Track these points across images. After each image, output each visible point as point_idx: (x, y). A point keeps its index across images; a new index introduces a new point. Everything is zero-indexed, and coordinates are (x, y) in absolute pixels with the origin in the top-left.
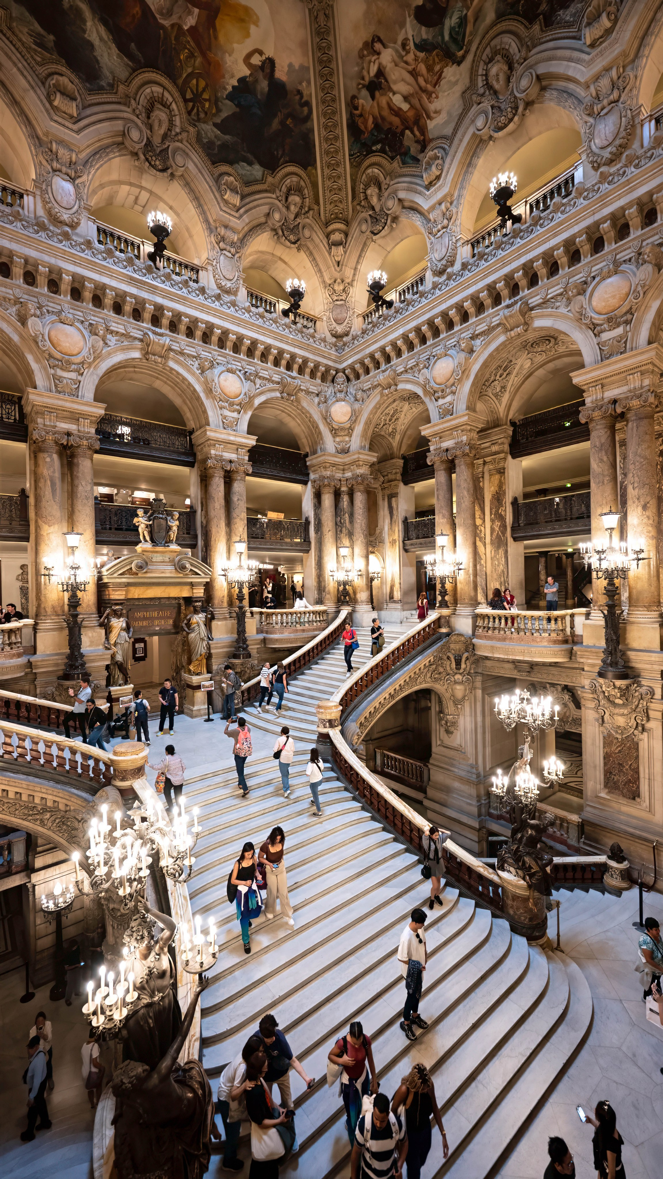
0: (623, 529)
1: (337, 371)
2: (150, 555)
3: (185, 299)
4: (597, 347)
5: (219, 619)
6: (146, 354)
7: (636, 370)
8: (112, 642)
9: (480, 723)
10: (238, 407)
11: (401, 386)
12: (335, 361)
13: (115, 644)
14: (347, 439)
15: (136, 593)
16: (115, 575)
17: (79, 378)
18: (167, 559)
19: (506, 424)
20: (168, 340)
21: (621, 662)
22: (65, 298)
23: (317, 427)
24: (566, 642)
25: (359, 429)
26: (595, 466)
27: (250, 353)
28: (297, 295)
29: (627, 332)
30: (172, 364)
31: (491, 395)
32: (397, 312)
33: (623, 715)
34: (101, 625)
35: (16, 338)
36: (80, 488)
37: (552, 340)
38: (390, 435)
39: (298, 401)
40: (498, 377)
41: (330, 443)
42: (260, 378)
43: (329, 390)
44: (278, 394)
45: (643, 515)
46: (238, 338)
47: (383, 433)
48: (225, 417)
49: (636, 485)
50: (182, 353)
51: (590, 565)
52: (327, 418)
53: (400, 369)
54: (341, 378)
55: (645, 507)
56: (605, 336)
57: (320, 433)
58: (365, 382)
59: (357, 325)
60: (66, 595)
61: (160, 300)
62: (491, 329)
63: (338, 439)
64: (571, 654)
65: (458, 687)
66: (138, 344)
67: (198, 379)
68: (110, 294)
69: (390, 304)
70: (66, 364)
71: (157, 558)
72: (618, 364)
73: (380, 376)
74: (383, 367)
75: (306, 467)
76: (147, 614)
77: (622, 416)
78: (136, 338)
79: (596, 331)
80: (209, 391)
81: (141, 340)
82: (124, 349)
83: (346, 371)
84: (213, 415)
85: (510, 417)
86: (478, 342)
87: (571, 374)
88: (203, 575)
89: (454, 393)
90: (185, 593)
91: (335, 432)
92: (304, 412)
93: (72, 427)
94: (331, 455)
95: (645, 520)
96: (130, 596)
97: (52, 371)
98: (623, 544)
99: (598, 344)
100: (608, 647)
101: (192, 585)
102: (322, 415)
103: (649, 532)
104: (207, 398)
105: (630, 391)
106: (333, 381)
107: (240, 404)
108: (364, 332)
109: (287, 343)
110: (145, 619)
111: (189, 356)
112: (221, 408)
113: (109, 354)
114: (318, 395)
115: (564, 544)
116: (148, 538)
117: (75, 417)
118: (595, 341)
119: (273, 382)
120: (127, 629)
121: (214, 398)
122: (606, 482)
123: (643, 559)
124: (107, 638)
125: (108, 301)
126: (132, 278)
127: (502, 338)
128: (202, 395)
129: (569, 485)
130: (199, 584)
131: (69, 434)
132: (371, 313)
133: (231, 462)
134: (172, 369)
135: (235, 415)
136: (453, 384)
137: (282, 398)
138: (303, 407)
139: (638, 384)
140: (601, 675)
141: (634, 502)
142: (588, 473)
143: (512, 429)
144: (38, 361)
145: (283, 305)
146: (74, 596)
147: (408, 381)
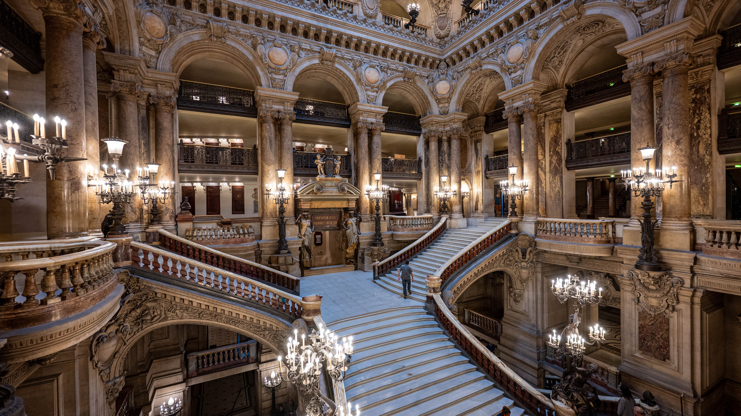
0: (658, 160)
1: (440, 61)
2: (324, 182)
3: (344, 24)
4: (639, 24)
5: (364, 222)
6: (322, 60)
7: (673, 39)
8: (303, 234)
9: (539, 297)
10: (377, 89)
11: (484, 67)
12: (439, 54)
13: (304, 235)
14: (447, 105)
15: (316, 205)
16: (305, 194)
17: (285, 78)
18: (334, 185)
19: (563, 87)
20: (335, 51)
21: (655, 258)
22: (277, 32)
23: (427, 99)
24: (608, 242)
25: (455, 98)
26: (635, 113)
27: (384, 54)
28: (414, 13)
29: (664, 10)
30: (337, 65)
31: (551, 67)
32: (482, 17)
33: (656, 297)
34: (297, 224)
35: (251, 58)
36: (285, 143)
37: (601, 24)
38: (476, 101)
39: (414, 82)
40: (557, 54)
41: (435, 109)
42: (390, 69)
43: (435, 74)
44: (402, 79)
45: (676, 148)
46: (377, 46)
47: (471, 100)
48: (368, 96)
49: (670, 126)
50: (343, 58)
51: (629, 187)
52: (433, 92)
53: (484, 55)
54: (443, 65)
55: (678, 143)
56: (645, 16)
57: (429, 102)
58: (460, 66)
59: (454, 28)
60: (278, 206)
61: (330, 27)
62: (552, 21)
63: (441, 106)
64: (612, 251)
65: (524, 271)
66: (317, 55)
67: (352, 74)
68: (302, 26)
69: (477, 12)
70: (277, 70)
71: (328, 184)
72: (656, 35)
73: (470, 62)
74: (472, 55)
75: (420, 125)
76: (323, 218)
77: (660, 74)
78: (316, 51)
79: (637, 13)
80: (359, 80)
81: (319, 52)
82: (309, 59)
83: (447, 60)
84: (361, 95)
85: (566, 82)
86: (541, 31)
87: (615, 47)
88: (355, 194)
89: (523, 68)
90: (344, 205)
91: (438, 101)
92: (418, 89)
93: (281, 108)
94: (435, 116)
95: (678, 152)
96: (313, 207)
98: (658, 171)
99: (639, 22)
100: (644, 247)
101: (348, 200)
102: (430, 90)
103: (682, 161)
104: (358, 84)
105: (666, 55)
106: (438, 68)
107: (378, 87)
108: (459, 33)
109: (408, 45)
110: (322, 220)
111: (347, 59)
112: (366, 90)
113: (301, 63)
114: (427, 78)
115: (608, 172)
116: (323, 172)
117: (282, 101)
118: (637, 20)
119: (398, 71)
120: (311, 226)
121: (362, 84)
122: (644, 124)
123: (676, 181)
124: (300, 232)
125: (300, 31)
126: (314, 15)
127: (560, 26)
128: (355, 83)
129: (612, 129)
130: (352, 200)
131: (279, 112)
132: (464, 20)
134: (337, 68)
135: (375, 94)
136: (523, 62)
137: (404, 81)
138: (418, 86)
139: (674, 49)
140: (637, 267)
141: (668, 139)
142: (629, 119)
143: (567, 90)
145: (405, 21)
146: (282, 206)
147: (489, 63)
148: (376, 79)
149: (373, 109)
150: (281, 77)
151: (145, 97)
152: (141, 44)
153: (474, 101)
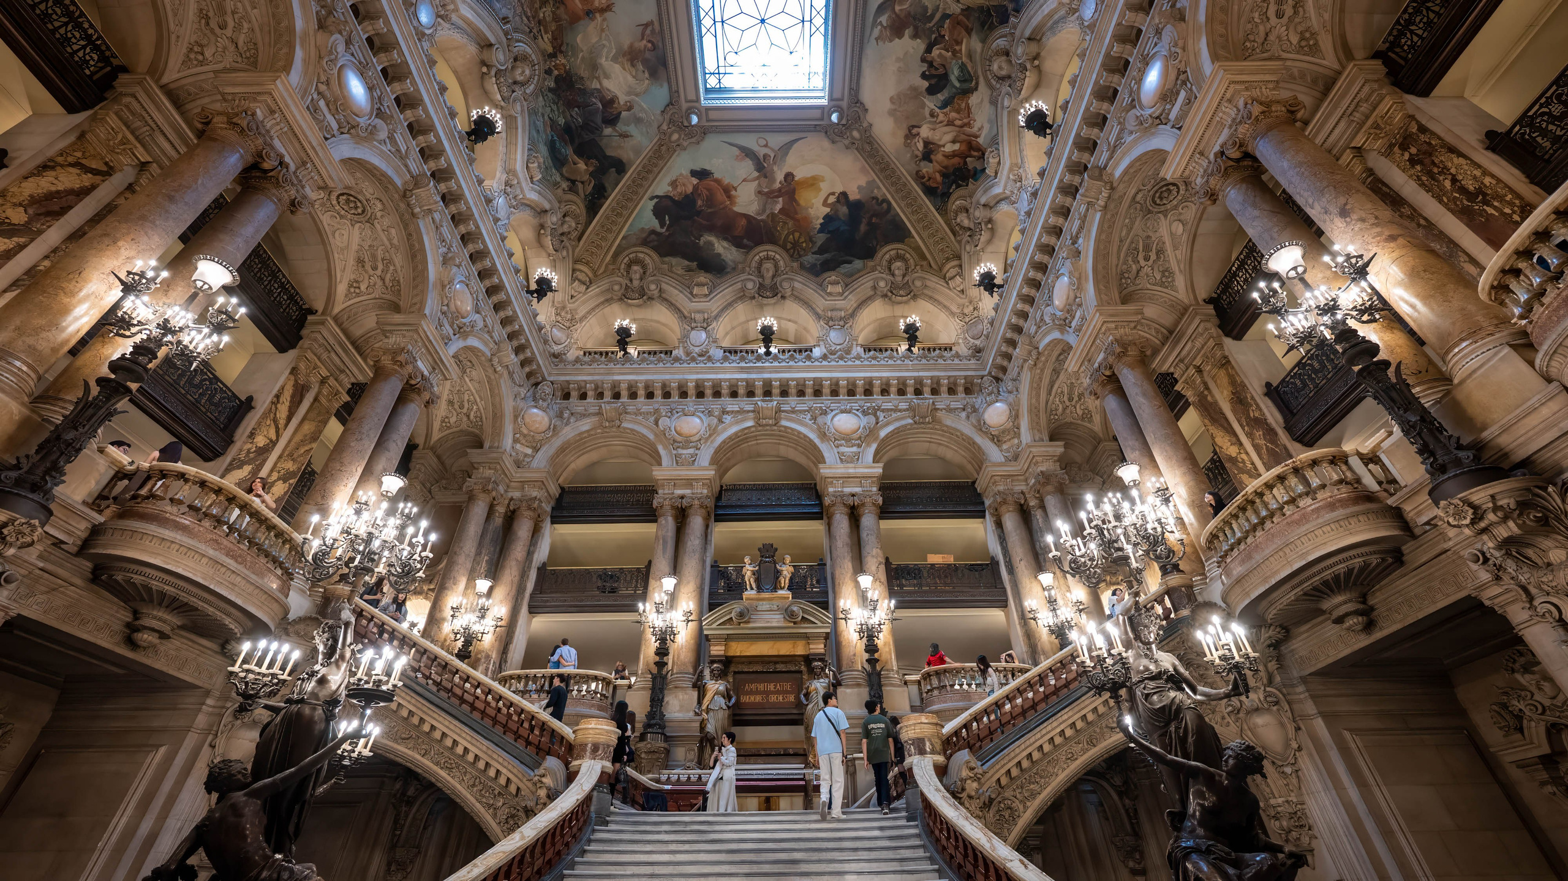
3: (790, 367)
5: (848, 686)
6: (757, 419)
10: (858, 442)
12: (975, 370)
14: (1016, 441)
22: (691, 399)
23: (974, 443)
27: (868, 392)
30: (784, 423)
38: (1083, 419)
39: (940, 422)
41: (994, 454)
42: (883, 411)
43: (977, 400)
44: (910, 421)
47: (1068, 420)
48: (843, 454)
50: (793, 411)
52: (981, 427)
57: (979, 448)
61: (767, 376)
63: (1005, 447)
66: (751, 415)
67: (812, 430)
68: (725, 385)
78: (748, 412)
80: (823, 436)
82: (737, 423)
88: (820, 624)
91: (997, 440)
92: (951, 432)
97: (674, 452)
101: (806, 637)
102: (975, 427)
104: (822, 441)
107: (860, 438)
109: (908, 370)
111: (801, 411)
112: (837, 447)
113: (725, 429)
114: (964, 410)
119: (900, 411)
121: (829, 440)
125: (725, 391)
126: (742, 368)
128: (817, 441)
130: (817, 636)
133: (853, 495)
134: (786, 427)
135: (855, 449)
138: (947, 426)
144: (665, 448)
148: (855, 427)
149: (851, 471)
150: (691, 451)
151: (507, 502)
152: (516, 441)
153: (1079, 422)
